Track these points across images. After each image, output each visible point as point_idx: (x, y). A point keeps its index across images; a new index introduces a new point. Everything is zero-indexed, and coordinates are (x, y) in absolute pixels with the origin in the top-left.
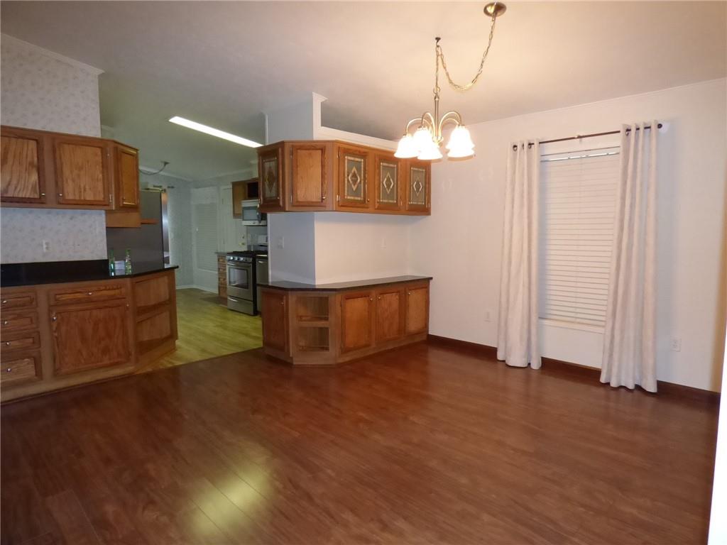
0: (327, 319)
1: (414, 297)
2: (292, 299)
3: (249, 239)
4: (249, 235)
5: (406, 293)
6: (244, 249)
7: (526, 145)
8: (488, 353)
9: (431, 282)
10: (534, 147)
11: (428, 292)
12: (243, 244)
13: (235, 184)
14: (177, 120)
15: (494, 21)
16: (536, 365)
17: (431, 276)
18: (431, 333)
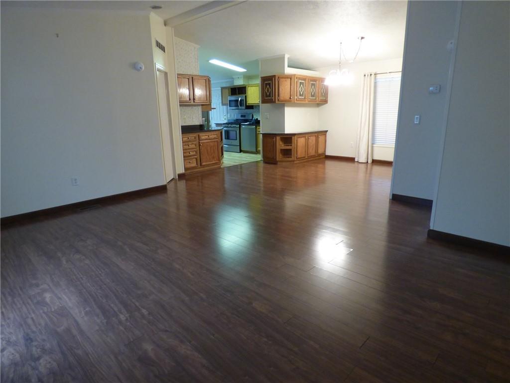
0: (291, 145)
1: (321, 138)
2: (278, 138)
3: (229, 116)
4: (229, 115)
5: (318, 136)
6: (225, 122)
7: (369, 75)
8: (351, 160)
9: (328, 133)
10: (373, 76)
11: (326, 136)
12: (225, 119)
13: (222, 89)
14: (215, 62)
15: (361, 42)
16: (370, 161)
17: (327, 130)
18: (326, 154)
